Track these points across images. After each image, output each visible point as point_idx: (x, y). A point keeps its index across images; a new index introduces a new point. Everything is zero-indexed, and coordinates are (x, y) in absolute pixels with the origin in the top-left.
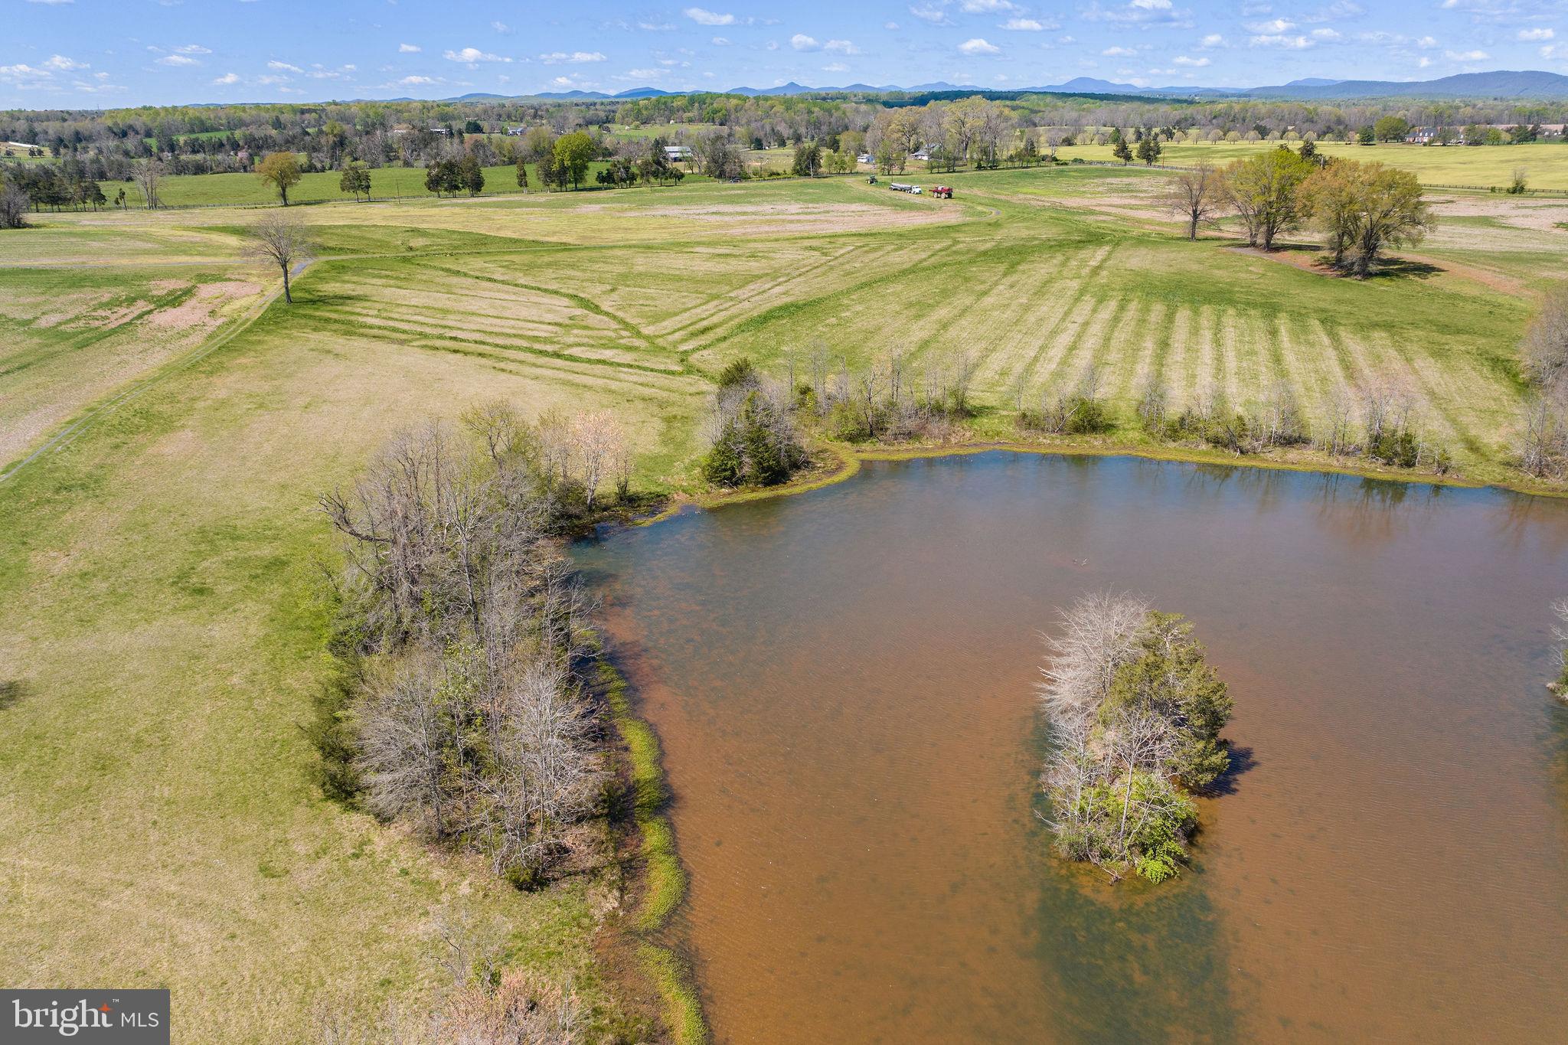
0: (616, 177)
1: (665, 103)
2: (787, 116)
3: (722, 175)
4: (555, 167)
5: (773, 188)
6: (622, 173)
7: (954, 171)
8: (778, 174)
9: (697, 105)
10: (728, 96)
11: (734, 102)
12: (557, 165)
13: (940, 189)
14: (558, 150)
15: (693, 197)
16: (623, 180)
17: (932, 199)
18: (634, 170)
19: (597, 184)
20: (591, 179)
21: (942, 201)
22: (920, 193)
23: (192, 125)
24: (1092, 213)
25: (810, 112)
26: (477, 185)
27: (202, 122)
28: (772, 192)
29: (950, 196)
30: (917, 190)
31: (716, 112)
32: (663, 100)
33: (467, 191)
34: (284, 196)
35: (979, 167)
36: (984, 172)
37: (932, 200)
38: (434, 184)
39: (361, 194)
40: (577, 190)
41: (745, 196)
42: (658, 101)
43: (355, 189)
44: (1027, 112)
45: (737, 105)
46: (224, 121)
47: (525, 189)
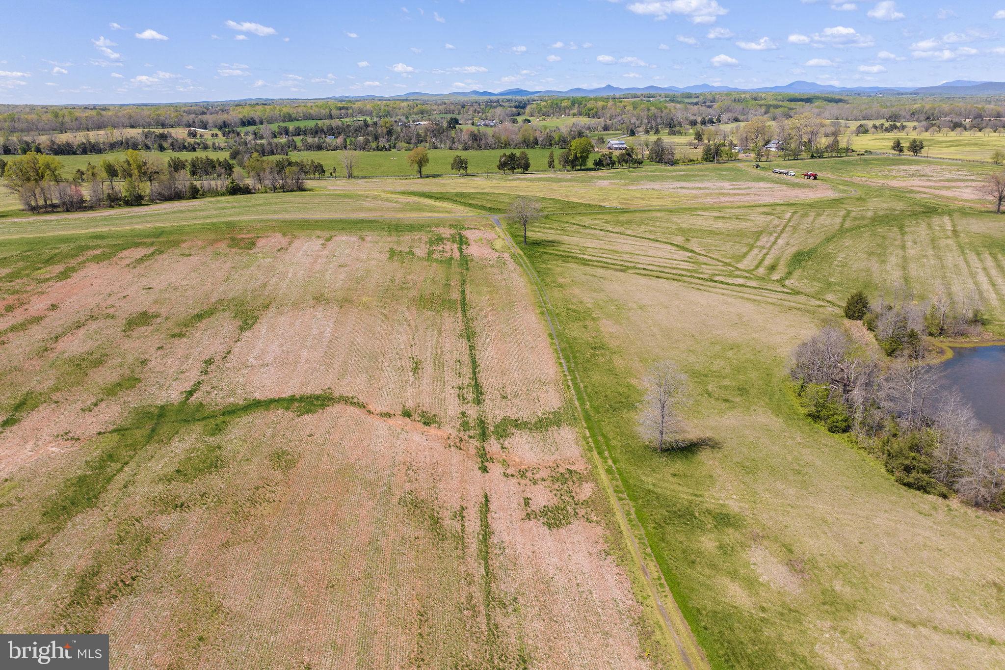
0: (604, 163)
1: (557, 104)
2: (635, 112)
3: (660, 161)
4: (571, 157)
5: (701, 170)
6: (608, 161)
7: (797, 159)
8: (694, 161)
9: (576, 105)
10: (596, 99)
11: (601, 103)
12: (572, 156)
13: (809, 173)
14: (574, 148)
15: (654, 176)
16: (608, 165)
17: (802, 180)
18: (614, 159)
19: (593, 166)
20: (590, 164)
21: (811, 182)
22: (794, 175)
23: (285, 117)
24: (913, 192)
25: (649, 110)
26: (526, 167)
27: (290, 115)
28: (702, 173)
29: (815, 178)
30: (793, 174)
31: (590, 110)
32: (555, 102)
33: (520, 170)
34: (420, 172)
35: (812, 157)
36: (816, 160)
37: (805, 181)
38: (502, 166)
39: (462, 171)
40: (581, 170)
41: (687, 176)
42: (552, 103)
43: (459, 168)
44: (786, 109)
45: (603, 106)
46: (301, 115)
47: (552, 170)
